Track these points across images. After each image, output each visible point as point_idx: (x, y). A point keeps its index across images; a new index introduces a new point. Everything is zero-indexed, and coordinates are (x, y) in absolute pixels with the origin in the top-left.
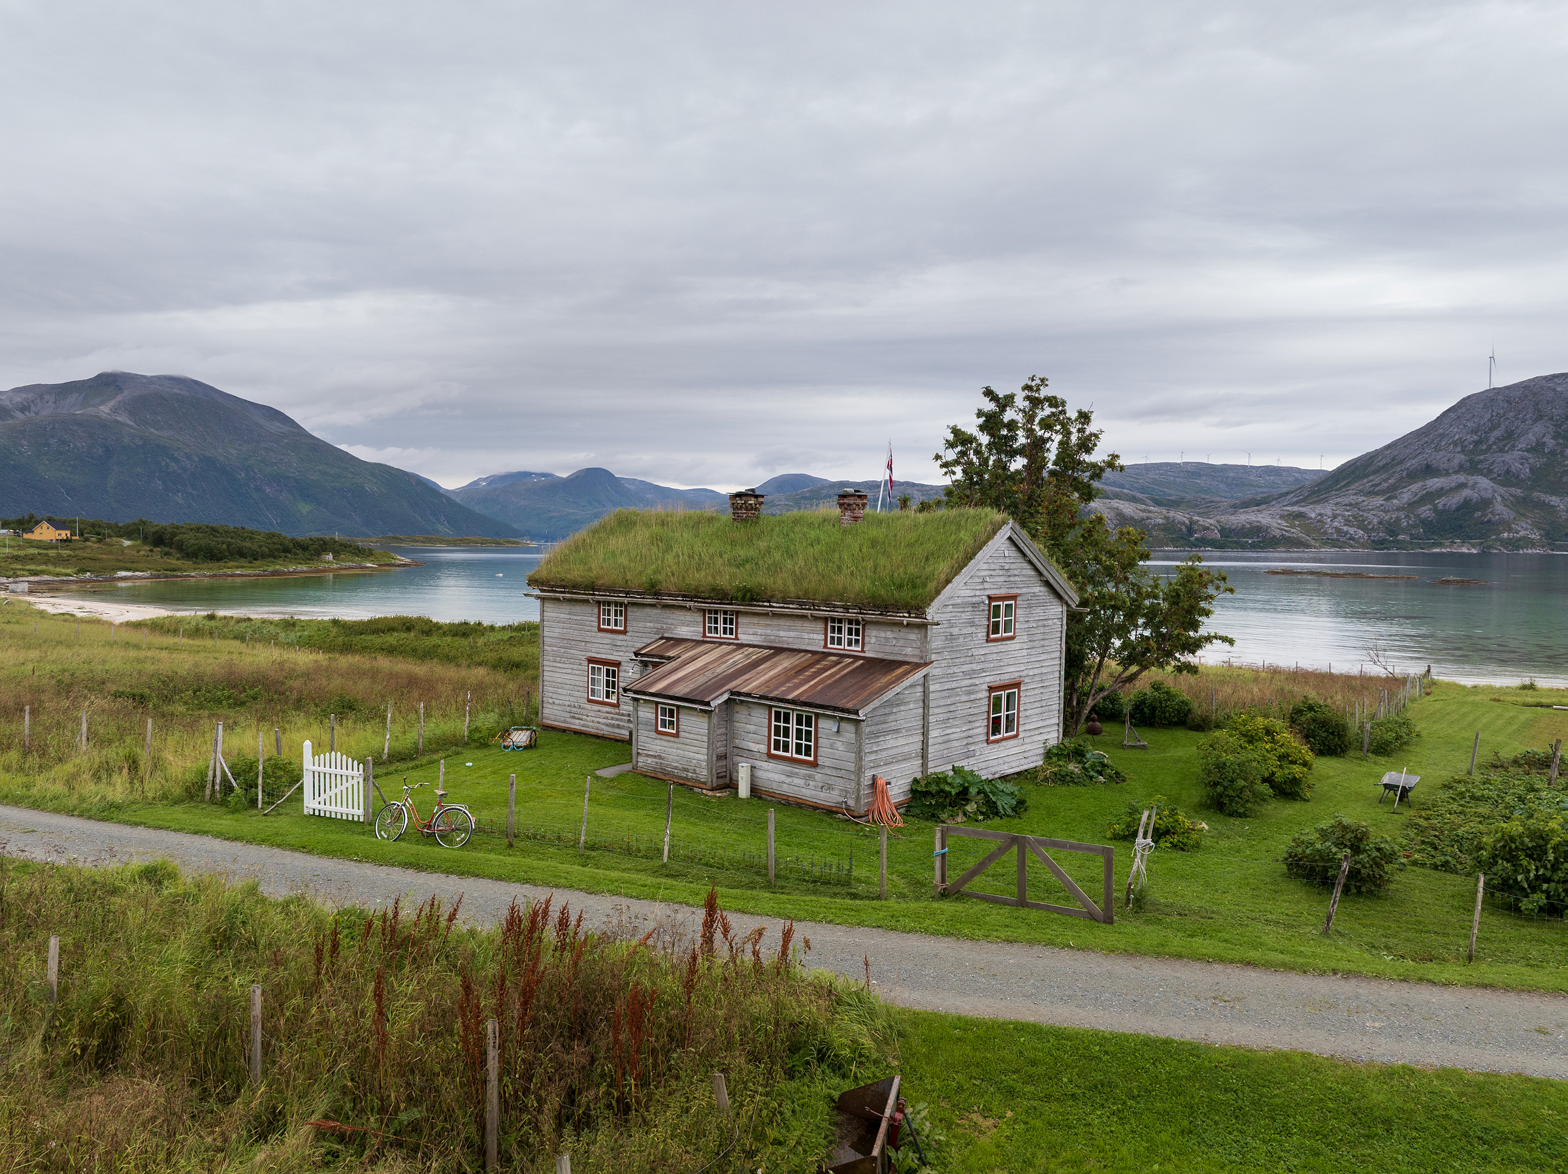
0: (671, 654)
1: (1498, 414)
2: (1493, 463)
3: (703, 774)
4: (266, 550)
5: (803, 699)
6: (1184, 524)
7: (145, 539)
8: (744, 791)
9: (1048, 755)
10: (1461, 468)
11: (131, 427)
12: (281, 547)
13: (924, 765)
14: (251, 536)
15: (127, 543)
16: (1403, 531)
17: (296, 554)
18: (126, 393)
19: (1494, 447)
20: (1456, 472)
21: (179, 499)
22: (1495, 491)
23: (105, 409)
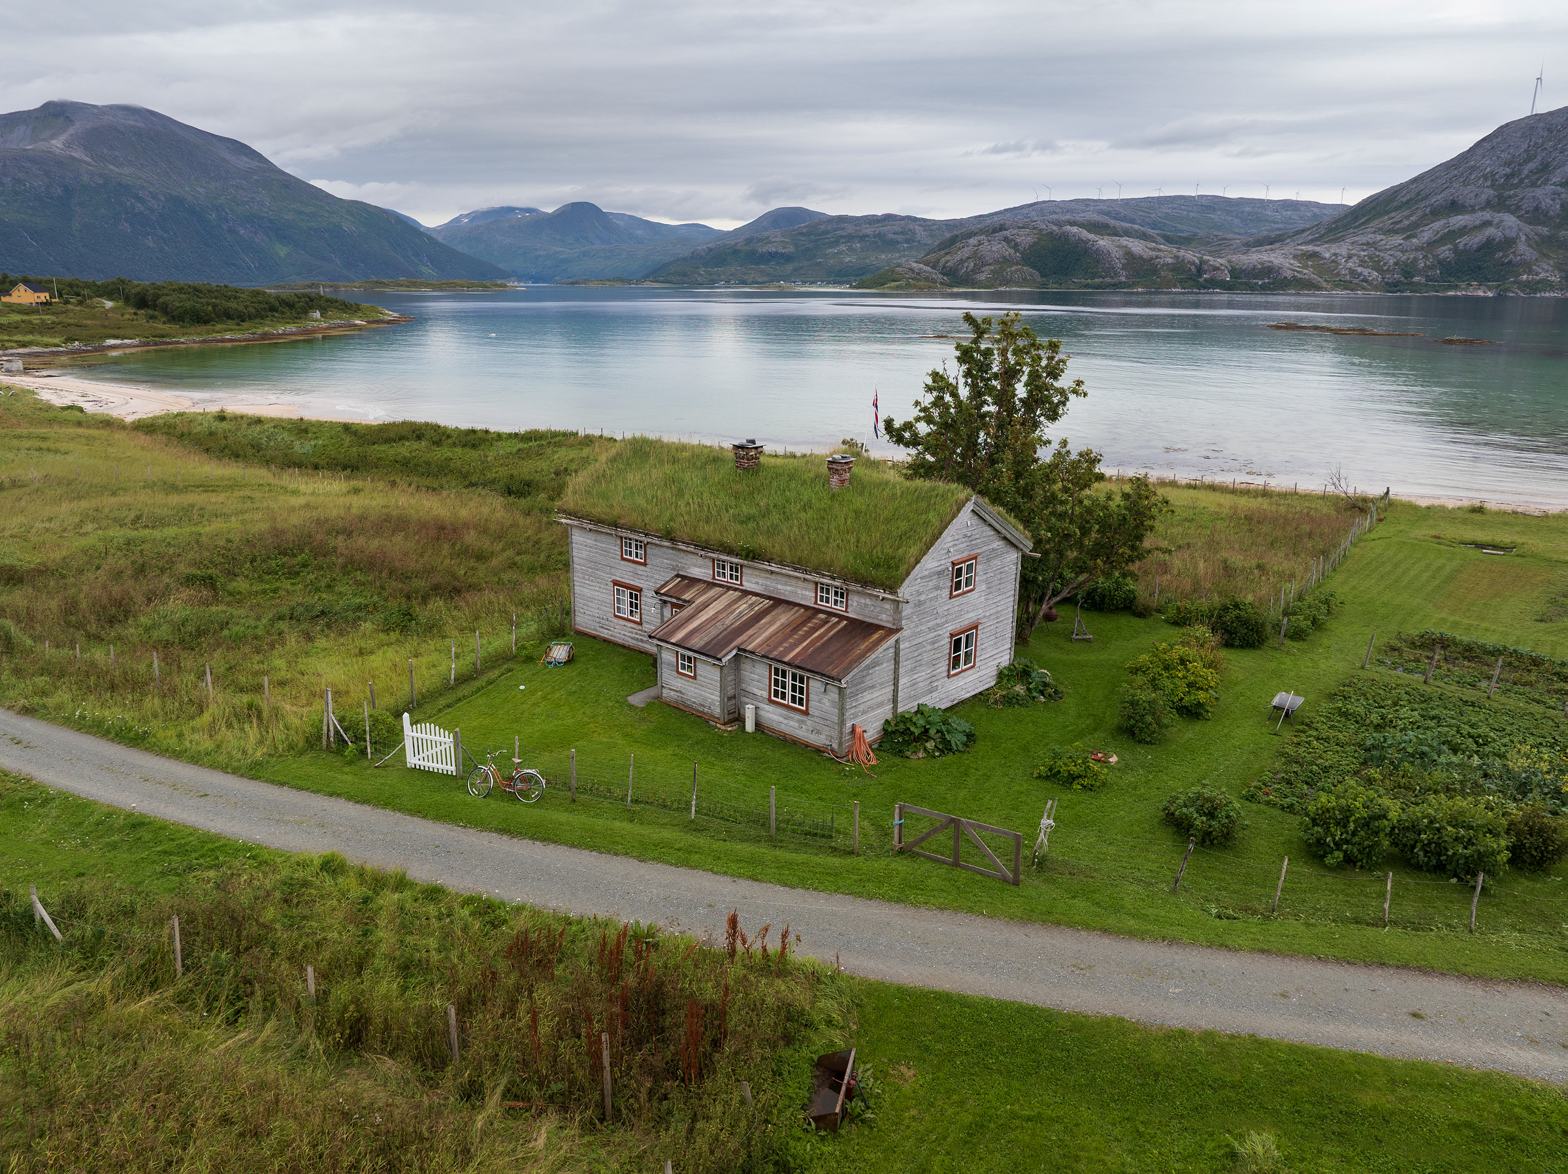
0: (687, 596)
1: (1536, 143)
2: (1522, 199)
3: (717, 711)
4: (253, 310)
5: (797, 662)
6: (1193, 263)
7: (127, 300)
8: (750, 726)
9: (1000, 675)
10: (1488, 205)
11: (89, 164)
12: (266, 306)
13: (895, 708)
14: (234, 295)
15: (109, 304)
16: (1419, 272)
17: (283, 313)
18: (77, 125)
19: (1526, 181)
20: (1482, 209)
21: (150, 242)
22: (1520, 230)
23: (57, 144)
